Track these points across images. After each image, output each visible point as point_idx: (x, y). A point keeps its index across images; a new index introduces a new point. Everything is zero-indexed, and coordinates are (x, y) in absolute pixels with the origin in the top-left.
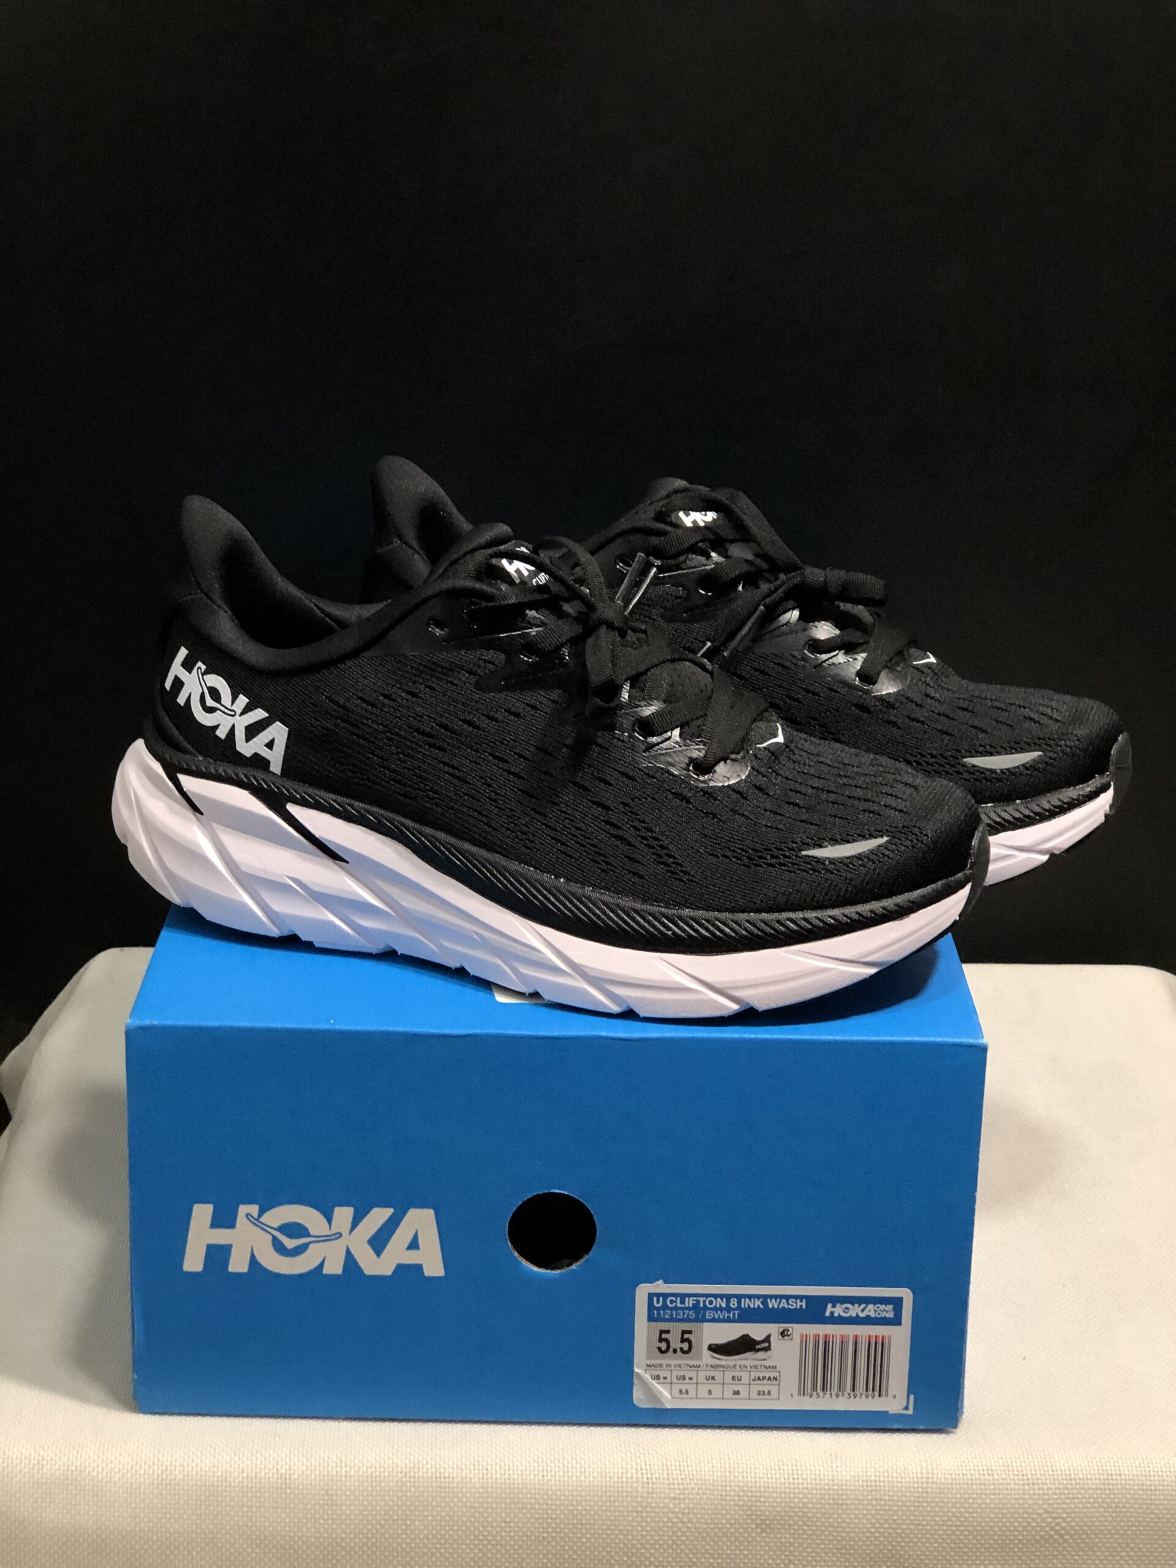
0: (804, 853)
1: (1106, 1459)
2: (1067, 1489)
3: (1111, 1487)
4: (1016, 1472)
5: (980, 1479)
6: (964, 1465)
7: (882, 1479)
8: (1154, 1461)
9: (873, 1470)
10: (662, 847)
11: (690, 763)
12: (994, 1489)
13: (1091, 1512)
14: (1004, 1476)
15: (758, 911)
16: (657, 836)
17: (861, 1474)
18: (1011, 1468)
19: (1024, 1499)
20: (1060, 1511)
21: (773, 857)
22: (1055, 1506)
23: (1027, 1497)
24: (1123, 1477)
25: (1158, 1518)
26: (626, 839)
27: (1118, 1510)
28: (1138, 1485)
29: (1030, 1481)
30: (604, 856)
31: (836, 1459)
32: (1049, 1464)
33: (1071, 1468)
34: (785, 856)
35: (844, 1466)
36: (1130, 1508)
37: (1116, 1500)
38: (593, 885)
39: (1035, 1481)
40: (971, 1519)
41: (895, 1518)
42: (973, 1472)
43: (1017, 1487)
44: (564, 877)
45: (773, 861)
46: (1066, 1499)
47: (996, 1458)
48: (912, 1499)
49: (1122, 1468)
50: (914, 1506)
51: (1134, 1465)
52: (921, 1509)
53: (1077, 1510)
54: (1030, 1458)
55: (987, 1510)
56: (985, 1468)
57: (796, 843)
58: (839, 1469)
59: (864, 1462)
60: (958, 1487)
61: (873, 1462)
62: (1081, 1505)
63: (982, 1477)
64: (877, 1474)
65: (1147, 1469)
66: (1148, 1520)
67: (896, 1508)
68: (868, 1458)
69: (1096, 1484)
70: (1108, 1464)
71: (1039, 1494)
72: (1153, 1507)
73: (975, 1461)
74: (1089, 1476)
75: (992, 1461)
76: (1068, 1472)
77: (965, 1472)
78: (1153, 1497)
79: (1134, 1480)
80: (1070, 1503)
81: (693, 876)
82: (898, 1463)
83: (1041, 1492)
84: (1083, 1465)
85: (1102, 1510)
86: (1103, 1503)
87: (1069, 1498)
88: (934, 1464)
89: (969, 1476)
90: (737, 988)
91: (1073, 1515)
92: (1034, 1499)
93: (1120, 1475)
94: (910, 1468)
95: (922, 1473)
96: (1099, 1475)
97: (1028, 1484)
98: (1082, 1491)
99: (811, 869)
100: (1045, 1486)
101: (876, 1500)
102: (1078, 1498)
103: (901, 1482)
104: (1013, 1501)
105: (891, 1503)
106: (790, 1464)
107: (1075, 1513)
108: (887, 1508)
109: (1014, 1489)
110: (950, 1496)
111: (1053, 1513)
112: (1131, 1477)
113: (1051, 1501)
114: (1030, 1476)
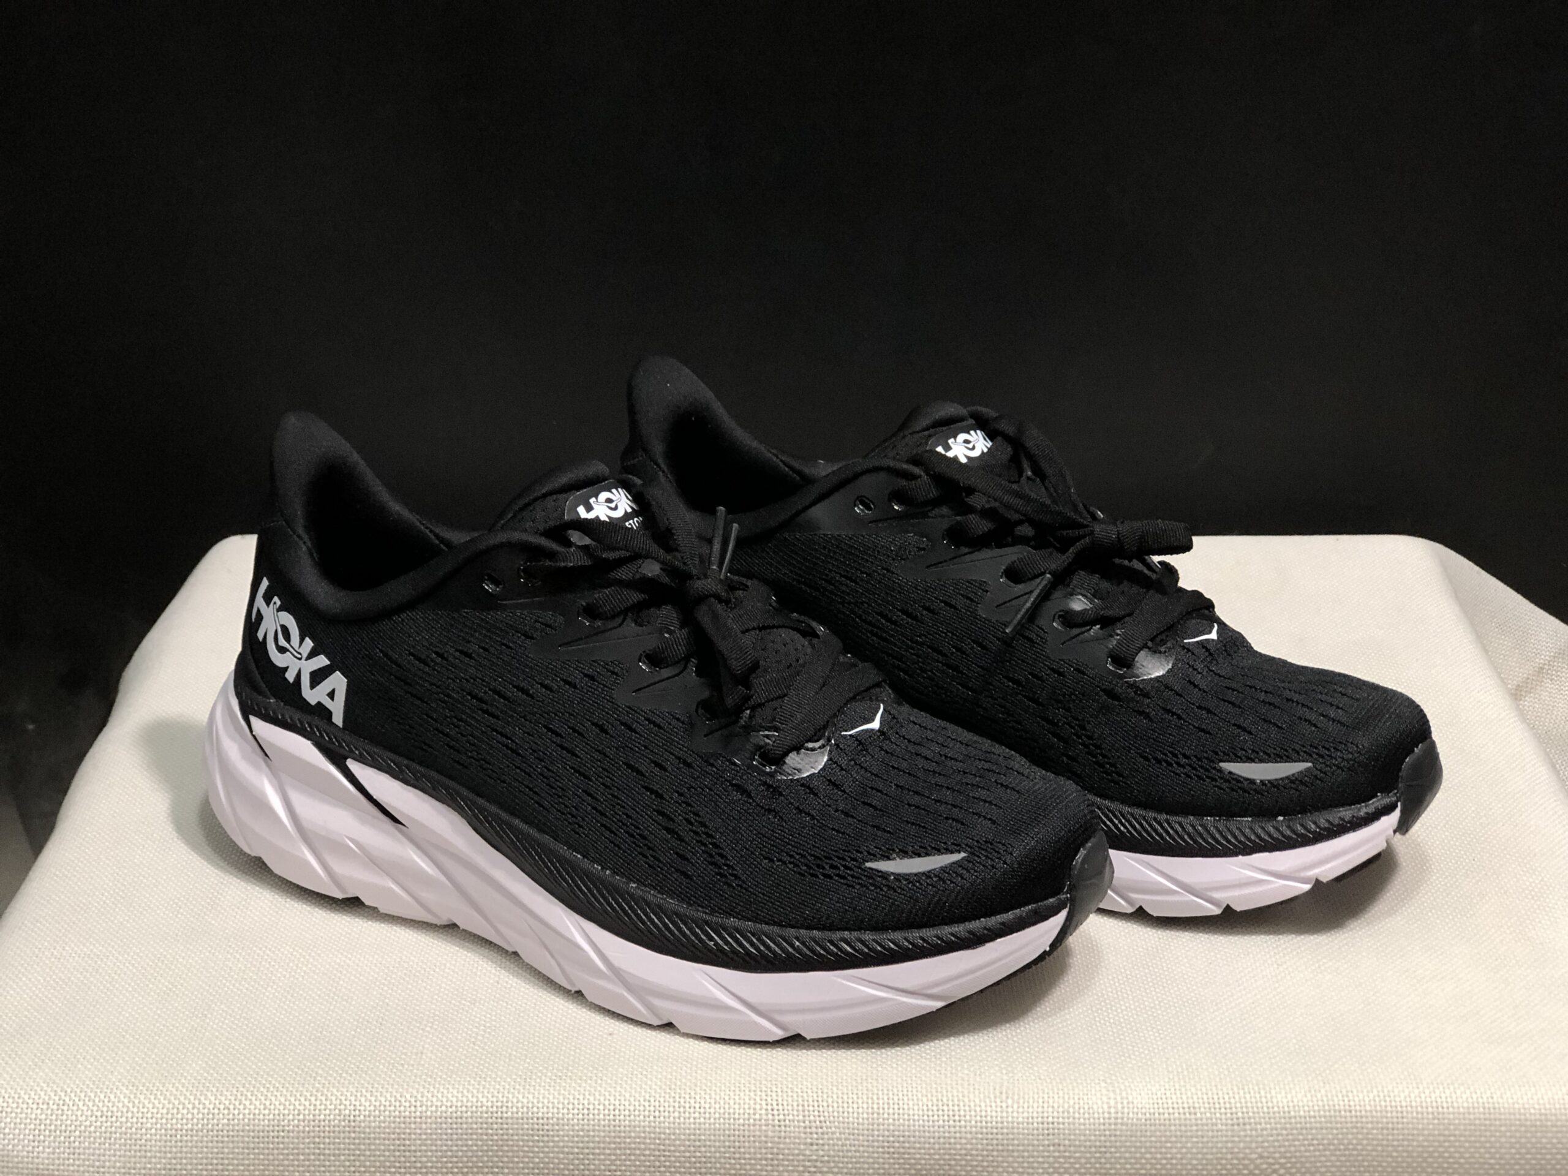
0: (868, 865)
1: (1334, 1093)
2: (1286, 1129)
3: (1339, 1125)
4: (1223, 1110)
5: (1180, 1119)
6: (1160, 1102)
7: (1061, 1120)
8: (1392, 1094)
9: (1051, 1110)
10: (715, 845)
11: (756, 751)
12: (1197, 1131)
13: (1315, 1156)
14: (1208, 1115)
15: (810, 928)
16: (710, 832)
17: (1035, 1115)
18: (1217, 1106)
19: (1233, 1142)
20: (1277, 1155)
21: (832, 867)
22: (1271, 1150)
23: (1236, 1139)
24: (1353, 1113)
25: (1397, 1162)
26: (677, 833)
27: (1347, 1153)
28: (1372, 1122)
29: (1241, 1120)
30: (653, 850)
31: (1007, 1098)
32: (1264, 1100)
33: (1291, 1104)
34: (846, 867)
35: (1015, 1106)
36: (1362, 1150)
37: (1346, 1141)
38: (638, 881)
39: (1247, 1120)
40: (1169, 1166)
41: (1077, 1166)
42: (1171, 1110)
43: (1224, 1127)
44: (610, 869)
45: (831, 872)
46: (1284, 1140)
47: (1199, 1093)
48: (1098, 1144)
49: (1352, 1103)
50: (1100, 1152)
51: (1367, 1099)
52: (1108, 1155)
53: (1298, 1154)
54: (1242, 1092)
55: (1189, 1156)
56: (1186, 1105)
57: (861, 853)
58: (1010, 1110)
59: (1041, 1101)
60: (1153, 1128)
61: (1051, 1101)
62: (1303, 1148)
63: (1182, 1116)
64: (1056, 1114)
65: (1383, 1103)
66: (1384, 1164)
67: (1077, 1155)
68: (1046, 1096)
69: (1321, 1122)
70: (1336, 1099)
71: (1251, 1136)
72: (1390, 1149)
73: (1174, 1097)
74: (1312, 1113)
75: (1195, 1097)
76: (1286, 1109)
77: (1161, 1110)
78: (1390, 1137)
79: (1367, 1117)
80: (1290, 1146)
81: (743, 882)
82: (1081, 1102)
83: (1254, 1133)
84: (1305, 1100)
85: (1328, 1153)
86: (1329, 1144)
87: (1288, 1140)
88: (1125, 1102)
89: (1166, 1115)
90: (781, 1012)
91: (1293, 1160)
92: (1245, 1142)
93: (1350, 1111)
94: (1095, 1107)
95: (1109, 1113)
96: (1325, 1111)
97: (1238, 1125)
98: (1304, 1132)
99: (871, 884)
100: (1259, 1127)
101: (1054, 1145)
102: (1299, 1140)
103: (1084, 1124)
104: (1220, 1145)
105: (1072, 1149)
106: (951, 1103)
107: (1296, 1157)
108: (1067, 1154)
109: (1221, 1131)
110: (1143, 1139)
111: (1268, 1158)
112: (1363, 1113)
113: (1266, 1144)
114: (1240, 1114)
